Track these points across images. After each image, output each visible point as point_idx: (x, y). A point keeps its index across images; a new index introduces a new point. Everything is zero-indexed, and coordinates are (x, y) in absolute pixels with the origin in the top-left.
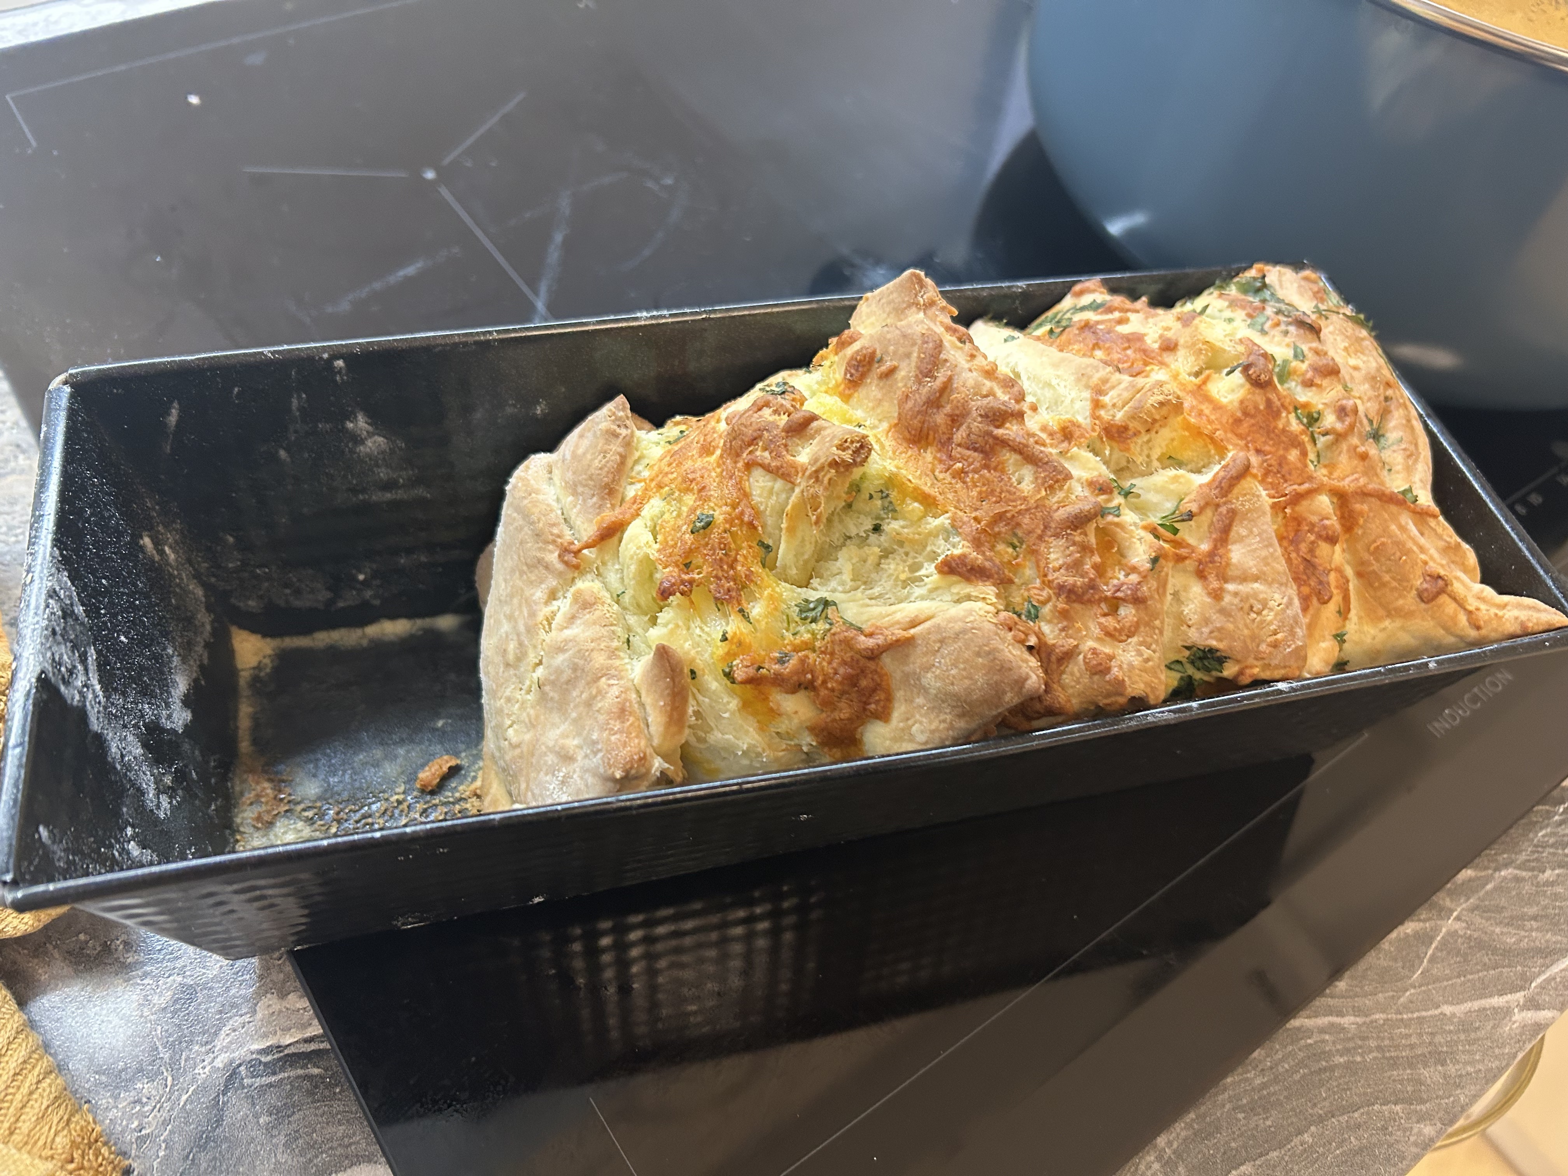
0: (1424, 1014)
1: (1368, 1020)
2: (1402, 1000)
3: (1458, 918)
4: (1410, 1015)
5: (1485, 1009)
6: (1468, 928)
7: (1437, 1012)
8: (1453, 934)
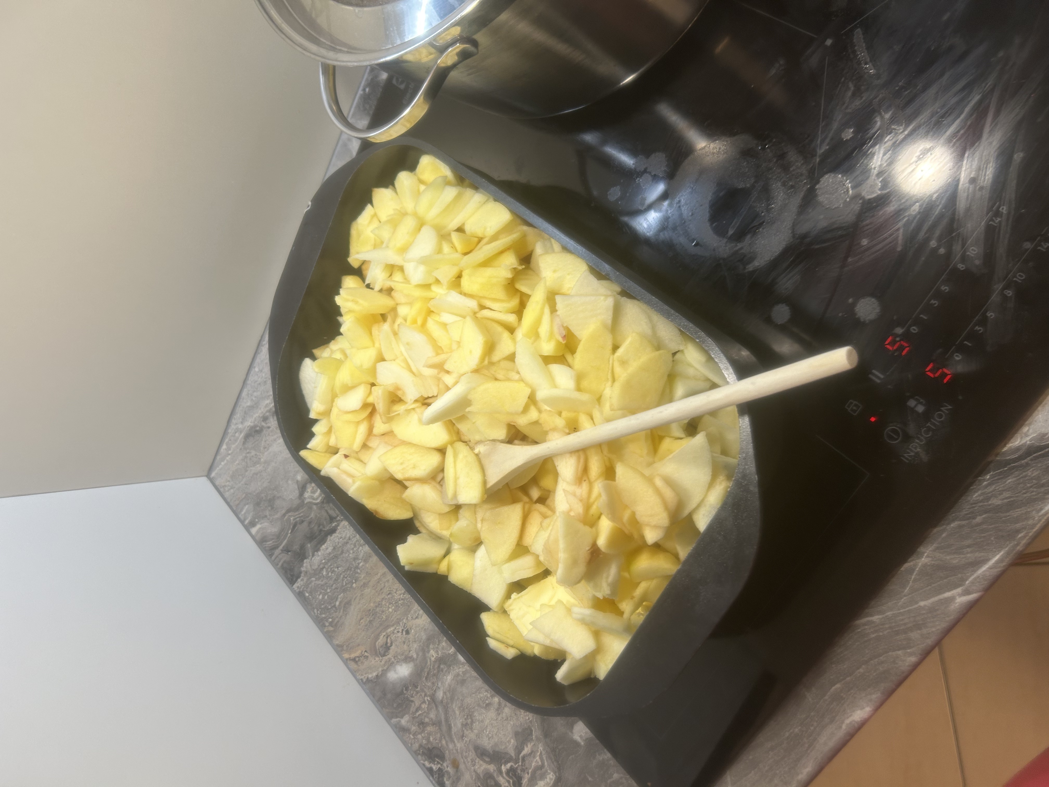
0: (910, 608)
1: (884, 616)
2: (900, 603)
3: (927, 557)
4: (904, 610)
5: (941, 600)
6: (932, 561)
7: (916, 606)
8: (925, 565)
